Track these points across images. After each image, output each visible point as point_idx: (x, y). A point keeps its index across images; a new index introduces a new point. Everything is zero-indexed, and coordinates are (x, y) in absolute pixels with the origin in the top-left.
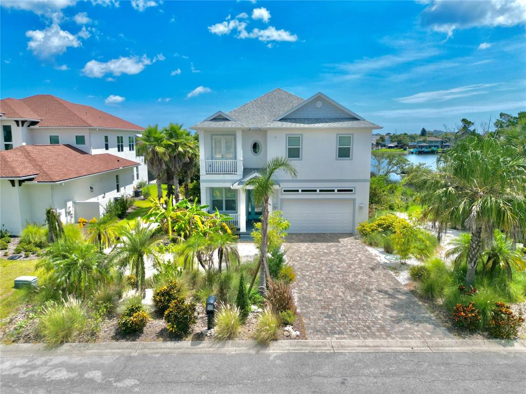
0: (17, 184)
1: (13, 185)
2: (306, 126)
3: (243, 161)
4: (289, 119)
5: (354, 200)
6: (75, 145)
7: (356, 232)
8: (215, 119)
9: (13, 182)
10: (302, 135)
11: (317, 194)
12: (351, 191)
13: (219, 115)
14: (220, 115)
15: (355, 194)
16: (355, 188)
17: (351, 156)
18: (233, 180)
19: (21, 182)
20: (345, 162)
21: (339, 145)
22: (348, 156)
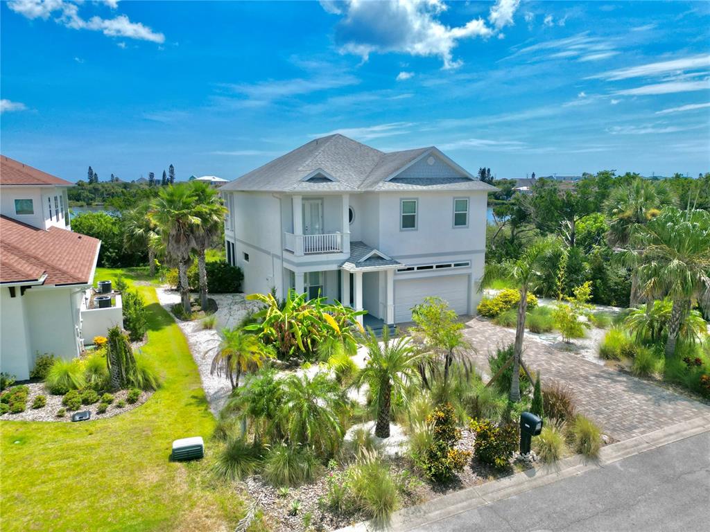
0: (18, 292)
1: (13, 294)
2: (425, 188)
3: (350, 234)
4: (402, 179)
5: (469, 276)
6: (15, 216)
7: (472, 312)
8: (312, 180)
9: (12, 292)
10: (417, 199)
11: (433, 271)
12: (468, 264)
13: (317, 174)
14: (319, 174)
15: (470, 268)
16: (471, 261)
17: (467, 223)
18: (339, 260)
19: (23, 289)
20: (461, 230)
21: (456, 211)
22: (465, 224)
